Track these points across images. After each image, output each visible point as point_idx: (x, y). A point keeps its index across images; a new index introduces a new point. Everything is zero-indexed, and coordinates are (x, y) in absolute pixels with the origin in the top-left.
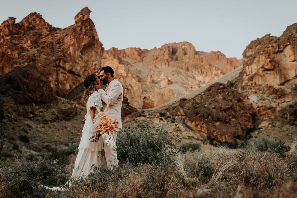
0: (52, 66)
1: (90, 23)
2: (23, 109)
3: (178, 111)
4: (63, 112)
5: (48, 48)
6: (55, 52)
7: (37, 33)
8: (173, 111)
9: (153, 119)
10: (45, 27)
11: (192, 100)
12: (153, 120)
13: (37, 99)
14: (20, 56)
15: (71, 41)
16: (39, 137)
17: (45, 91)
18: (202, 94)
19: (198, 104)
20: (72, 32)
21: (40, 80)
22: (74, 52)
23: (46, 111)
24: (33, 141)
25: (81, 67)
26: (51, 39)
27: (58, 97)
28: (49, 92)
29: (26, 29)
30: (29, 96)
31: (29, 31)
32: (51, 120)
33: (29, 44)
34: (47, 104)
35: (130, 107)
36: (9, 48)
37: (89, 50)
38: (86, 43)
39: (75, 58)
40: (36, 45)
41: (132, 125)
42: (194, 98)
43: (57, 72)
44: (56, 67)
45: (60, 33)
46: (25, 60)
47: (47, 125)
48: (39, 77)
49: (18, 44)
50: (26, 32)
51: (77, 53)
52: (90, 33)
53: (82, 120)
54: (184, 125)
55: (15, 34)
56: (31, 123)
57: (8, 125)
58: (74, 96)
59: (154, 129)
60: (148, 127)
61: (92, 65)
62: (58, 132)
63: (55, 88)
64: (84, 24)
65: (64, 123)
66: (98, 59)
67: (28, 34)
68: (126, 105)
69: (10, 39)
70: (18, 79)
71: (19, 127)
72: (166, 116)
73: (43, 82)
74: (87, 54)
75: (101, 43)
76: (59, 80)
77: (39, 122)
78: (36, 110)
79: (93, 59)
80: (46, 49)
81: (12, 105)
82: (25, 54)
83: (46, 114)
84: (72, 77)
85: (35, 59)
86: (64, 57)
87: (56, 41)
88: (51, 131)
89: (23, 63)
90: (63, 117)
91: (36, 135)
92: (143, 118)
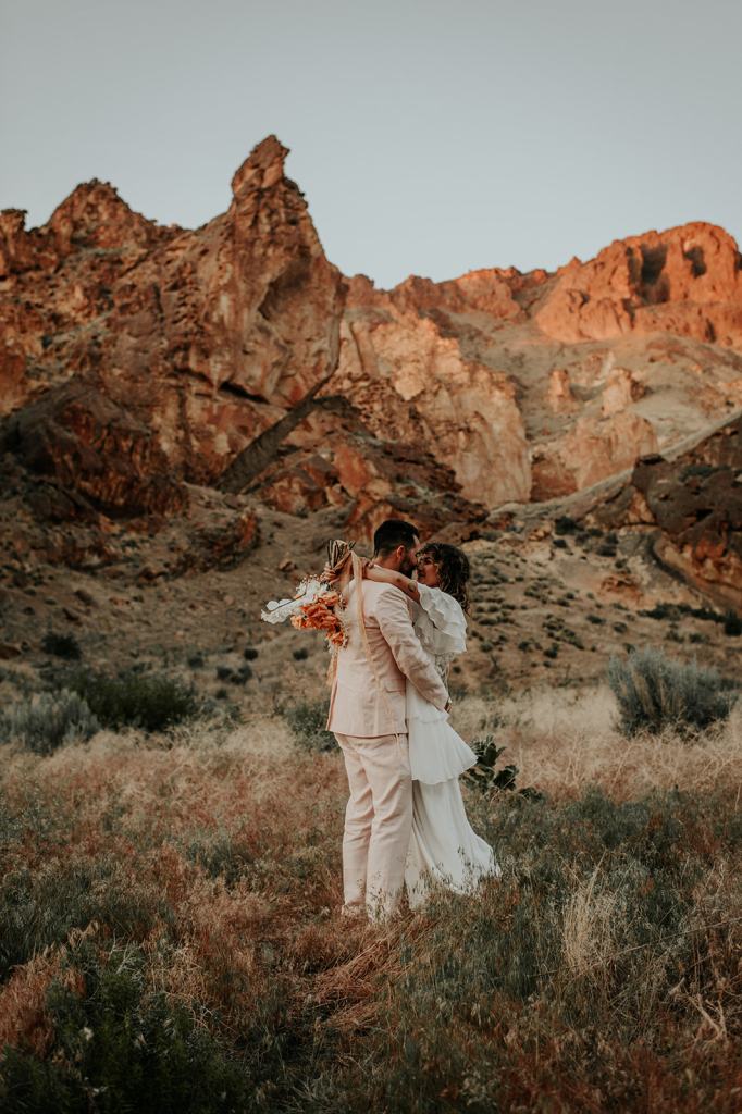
0: (161, 374)
1: (289, 196)
2: (64, 538)
3: (628, 508)
4: (209, 540)
5: (141, 308)
6: (170, 320)
7: (105, 258)
8: (609, 509)
9: (524, 547)
10: (130, 231)
11: (687, 457)
12: (523, 551)
13: (113, 499)
14: (50, 347)
15: (220, 273)
16: (120, 636)
17: (142, 467)
18: (728, 431)
19: (708, 476)
20: (221, 239)
21: (119, 429)
22: (237, 313)
23: (147, 541)
24: (94, 651)
25: (265, 367)
26: (154, 273)
27: (189, 486)
28: (155, 468)
29: (65, 246)
30: (83, 492)
31: (77, 251)
32: (167, 570)
33: (78, 300)
34: (150, 513)
35: (456, 504)
36: (11, 322)
37: (290, 299)
38: (277, 274)
39: (240, 336)
40: (103, 304)
42: (697, 452)
43: (180, 395)
44: (175, 377)
45: (184, 248)
46: (67, 360)
47: (152, 591)
48: (115, 420)
49: (41, 306)
50: (65, 257)
51: (245, 315)
52: (288, 234)
53: (278, 564)
54: (650, 562)
55: (28, 269)
56: (92, 587)
57: (12, 600)
58: (249, 477)
59: (520, 584)
60: (495, 579)
61: (307, 355)
62: (190, 615)
63: (176, 455)
64: (263, 201)
65: (214, 579)
66: (328, 330)
67: (75, 264)
68: (447, 494)
69: (12, 289)
70: (42, 431)
71: (51, 603)
72: (582, 529)
73: (131, 436)
74: (285, 316)
75: (334, 266)
76: (191, 422)
77: (123, 583)
78: (113, 539)
79: (308, 331)
80: (136, 312)
81: (24, 527)
82: (64, 337)
83: (146, 550)
84: (234, 408)
85: (101, 355)
86: (200, 339)
87: (168, 280)
88: (164, 610)
89: (61, 371)
90: (210, 556)
91: (110, 628)
92: (487, 544)
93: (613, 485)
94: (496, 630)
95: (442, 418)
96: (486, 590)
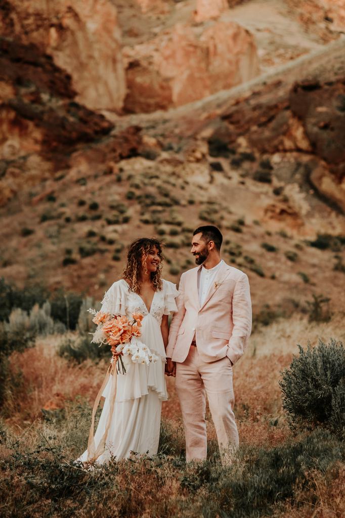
3: (284, 134)
8: (262, 133)
9: (184, 169)
11: (340, 85)
12: (183, 173)
35: (81, 113)
41: (103, 192)
54: (307, 192)
59: (192, 208)
60: (167, 200)
68: (67, 101)
72: (234, 152)
92: (147, 163)
93: (225, 102)
94: (181, 254)
95: (31, 11)
96: (160, 212)
